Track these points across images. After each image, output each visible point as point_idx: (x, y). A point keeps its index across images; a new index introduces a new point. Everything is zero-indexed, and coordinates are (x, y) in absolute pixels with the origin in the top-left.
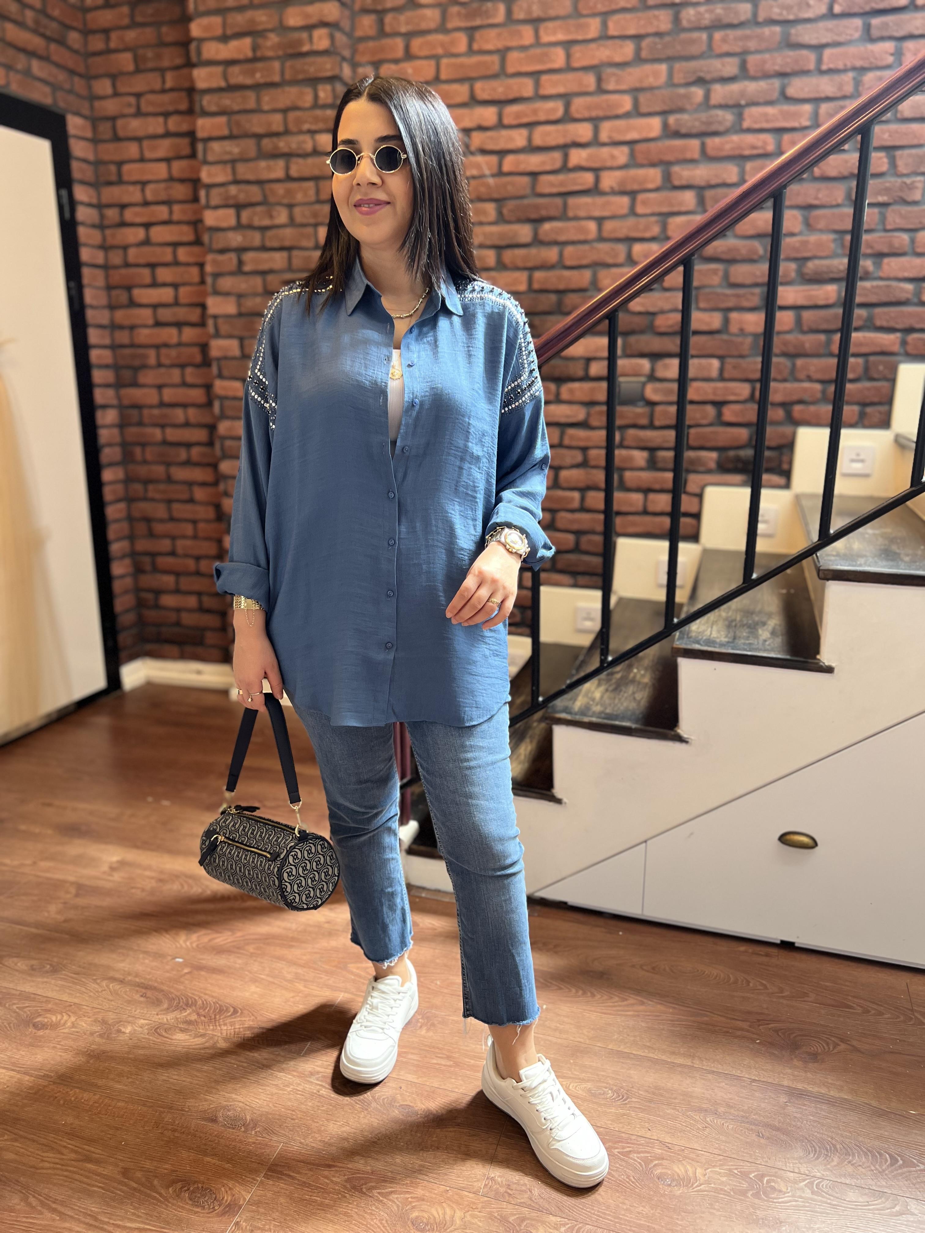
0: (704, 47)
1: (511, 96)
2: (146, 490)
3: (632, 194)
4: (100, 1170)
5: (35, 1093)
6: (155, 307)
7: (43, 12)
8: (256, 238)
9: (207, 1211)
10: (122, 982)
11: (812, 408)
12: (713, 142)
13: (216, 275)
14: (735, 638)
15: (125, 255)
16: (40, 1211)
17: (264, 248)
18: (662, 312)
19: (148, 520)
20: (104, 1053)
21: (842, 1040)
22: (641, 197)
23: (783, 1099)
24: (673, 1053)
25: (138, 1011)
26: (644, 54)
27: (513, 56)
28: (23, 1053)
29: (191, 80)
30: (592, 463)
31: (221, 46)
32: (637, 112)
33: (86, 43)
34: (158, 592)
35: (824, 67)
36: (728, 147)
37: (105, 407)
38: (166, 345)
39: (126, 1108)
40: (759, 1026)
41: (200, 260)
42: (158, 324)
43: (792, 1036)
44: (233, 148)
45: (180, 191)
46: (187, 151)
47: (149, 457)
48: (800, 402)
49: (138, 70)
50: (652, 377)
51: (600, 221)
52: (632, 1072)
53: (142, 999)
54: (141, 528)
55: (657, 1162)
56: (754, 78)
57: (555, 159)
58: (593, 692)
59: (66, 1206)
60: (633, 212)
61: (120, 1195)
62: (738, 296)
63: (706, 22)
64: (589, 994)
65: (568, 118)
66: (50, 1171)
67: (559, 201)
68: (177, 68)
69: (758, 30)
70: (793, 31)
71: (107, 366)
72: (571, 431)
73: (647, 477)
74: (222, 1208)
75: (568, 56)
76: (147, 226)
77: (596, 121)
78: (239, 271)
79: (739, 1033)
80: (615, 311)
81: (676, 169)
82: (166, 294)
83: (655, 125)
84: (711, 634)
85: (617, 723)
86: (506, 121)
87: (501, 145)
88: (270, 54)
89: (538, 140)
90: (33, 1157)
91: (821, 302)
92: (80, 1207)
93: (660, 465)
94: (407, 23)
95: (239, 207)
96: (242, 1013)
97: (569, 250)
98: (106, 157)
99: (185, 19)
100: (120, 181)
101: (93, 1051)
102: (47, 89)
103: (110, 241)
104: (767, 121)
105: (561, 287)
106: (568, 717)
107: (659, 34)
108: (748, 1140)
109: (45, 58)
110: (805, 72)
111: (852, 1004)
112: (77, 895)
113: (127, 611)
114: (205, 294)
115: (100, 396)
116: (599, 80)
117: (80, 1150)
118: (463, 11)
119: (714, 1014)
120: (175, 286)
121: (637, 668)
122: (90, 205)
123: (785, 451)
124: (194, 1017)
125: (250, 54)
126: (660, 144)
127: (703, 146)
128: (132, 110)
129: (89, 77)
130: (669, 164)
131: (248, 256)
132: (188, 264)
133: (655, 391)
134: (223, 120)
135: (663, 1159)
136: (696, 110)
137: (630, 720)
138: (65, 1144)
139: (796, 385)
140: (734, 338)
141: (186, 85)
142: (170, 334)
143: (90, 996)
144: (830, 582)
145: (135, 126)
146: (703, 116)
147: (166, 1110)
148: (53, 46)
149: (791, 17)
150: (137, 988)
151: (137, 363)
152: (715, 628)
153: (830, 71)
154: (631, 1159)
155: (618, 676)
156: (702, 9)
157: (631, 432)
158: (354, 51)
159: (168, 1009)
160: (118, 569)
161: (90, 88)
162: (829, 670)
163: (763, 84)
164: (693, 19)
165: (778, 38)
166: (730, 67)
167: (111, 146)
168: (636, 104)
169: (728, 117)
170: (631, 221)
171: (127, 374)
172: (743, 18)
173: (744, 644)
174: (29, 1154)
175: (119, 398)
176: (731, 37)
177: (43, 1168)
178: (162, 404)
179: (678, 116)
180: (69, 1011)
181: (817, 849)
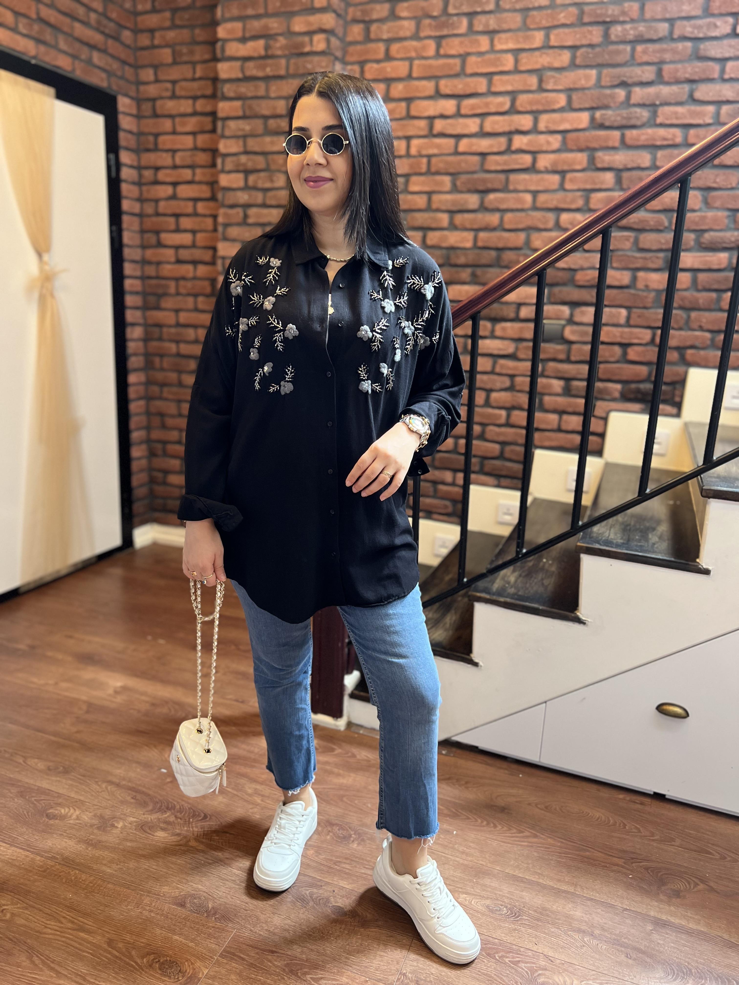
0: (628, 57)
1: (468, 92)
2: (161, 392)
3: (563, 173)
4: (90, 938)
5: (44, 871)
6: (177, 248)
7: (104, 15)
8: (259, 197)
9: (172, 980)
10: (118, 785)
11: (702, 352)
12: (631, 134)
13: (226, 225)
14: (629, 540)
15: (157, 207)
16: (41, 968)
17: (264, 205)
18: (582, 269)
19: (162, 415)
20: (100, 842)
21: (702, 881)
22: (569, 176)
23: (650, 927)
24: (559, 881)
25: (129, 810)
26: (578, 61)
27: (472, 60)
28: (37, 838)
29: (216, 71)
30: (518, 388)
31: (240, 46)
32: (570, 107)
33: (135, 41)
34: (166, 472)
35: (726, 76)
36: (643, 138)
37: (133, 325)
38: (184, 278)
39: (114, 890)
40: (632, 863)
41: (214, 212)
42: (179, 261)
43: (659, 874)
44: (246, 126)
45: (202, 158)
46: (209, 127)
47: (165, 365)
48: (692, 347)
49: (175, 63)
50: (571, 321)
51: (535, 194)
52: (524, 894)
53: (133, 801)
54: (156, 421)
55: (540, 972)
56: (668, 83)
57: (501, 143)
58: (509, 576)
59: (62, 966)
60: (562, 187)
61: (104, 961)
62: (645, 259)
63: (630, 38)
64: (492, 825)
65: (513, 110)
66: (50, 936)
67: (502, 176)
68: (205, 62)
69: (673, 45)
70: (702, 46)
71: (137, 293)
72: (502, 361)
73: (562, 401)
74: (185, 978)
75: (517, 61)
76: (175, 184)
77: (536, 114)
78: (244, 222)
79: (616, 868)
80: (544, 269)
81: (599, 154)
82: (186, 238)
83: (584, 119)
84: (609, 535)
85: (527, 604)
86: (463, 111)
87: (458, 131)
88: (279, 53)
89: (488, 128)
90: (39, 923)
91: (715, 267)
92: (73, 968)
93: (574, 392)
94: (388, 32)
95: (247, 172)
96: (211, 818)
97: (508, 216)
98: (146, 130)
99: (214, 24)
100: (156, 149)
101: (92, 840)
102: (104, 75)
103: (145, 195)
104: (677, 118)
105: (500, 245)
106: (488, 596)
107: (591, 46)
108: (618, 960)
109: (104, 51)
110: (710, 80)
111: (711, 851)
112: (88, 712)
113: (141, 486)
114: (216, 240)
115: (130, 316)
116: (541, 81)
117: (76, 921)
118: (433, 23)
119: (596, 850)
120: (194, 232)
121: (546, 559)
122: (131, 167)
123: (678, 386)
124: (172, 819)
125: (263, 53)
126: (587, 133)
127: (623, 136)
128: (169, 94)
129: (137, 67)
130: (595, 149)
131: (252, 211)
132: (205, 216)
133: (573, 332)
134: (238, 104)
135: (546, 969)
136: (618, 108)
137: (537, 602)
138: (64, 915)
139: (690, 333)
140: (640, 293)
141: (212, 75)
142: (188, 270)
143: (92, 795)
144: (711, 499)
145: (170, 106)
146: (624, 112)
147: (146, 894)
148: (110, 42)
149: (701, 35)
150: (130, 792)
151: (160, 291)
152: (612, 530)
153: (731, 80)
154: (520, 967)
155: (530, 564)
156: (628, 26)
157: (551, 364)
158: (345, 52)
159: (152, 810)
160: (136, 452)
161: (137, 75)
162: (707, 572)
163: (675, 88)
164: (620, 34)
165: (689, 51)
166: (649, 73)
167: (151, 121)
168: (570, 100)
169: (645, 114)
170: (560, 195)
171: (152, 299)
172: (661, 35)
173: (636, 546)
174: (36, 920)
175: (145, 318)
176: (651, 50)
177: (45, 933)
178: (178, 325)
179: (603, 112)
180: (75, 806)
181: (688, 718)
